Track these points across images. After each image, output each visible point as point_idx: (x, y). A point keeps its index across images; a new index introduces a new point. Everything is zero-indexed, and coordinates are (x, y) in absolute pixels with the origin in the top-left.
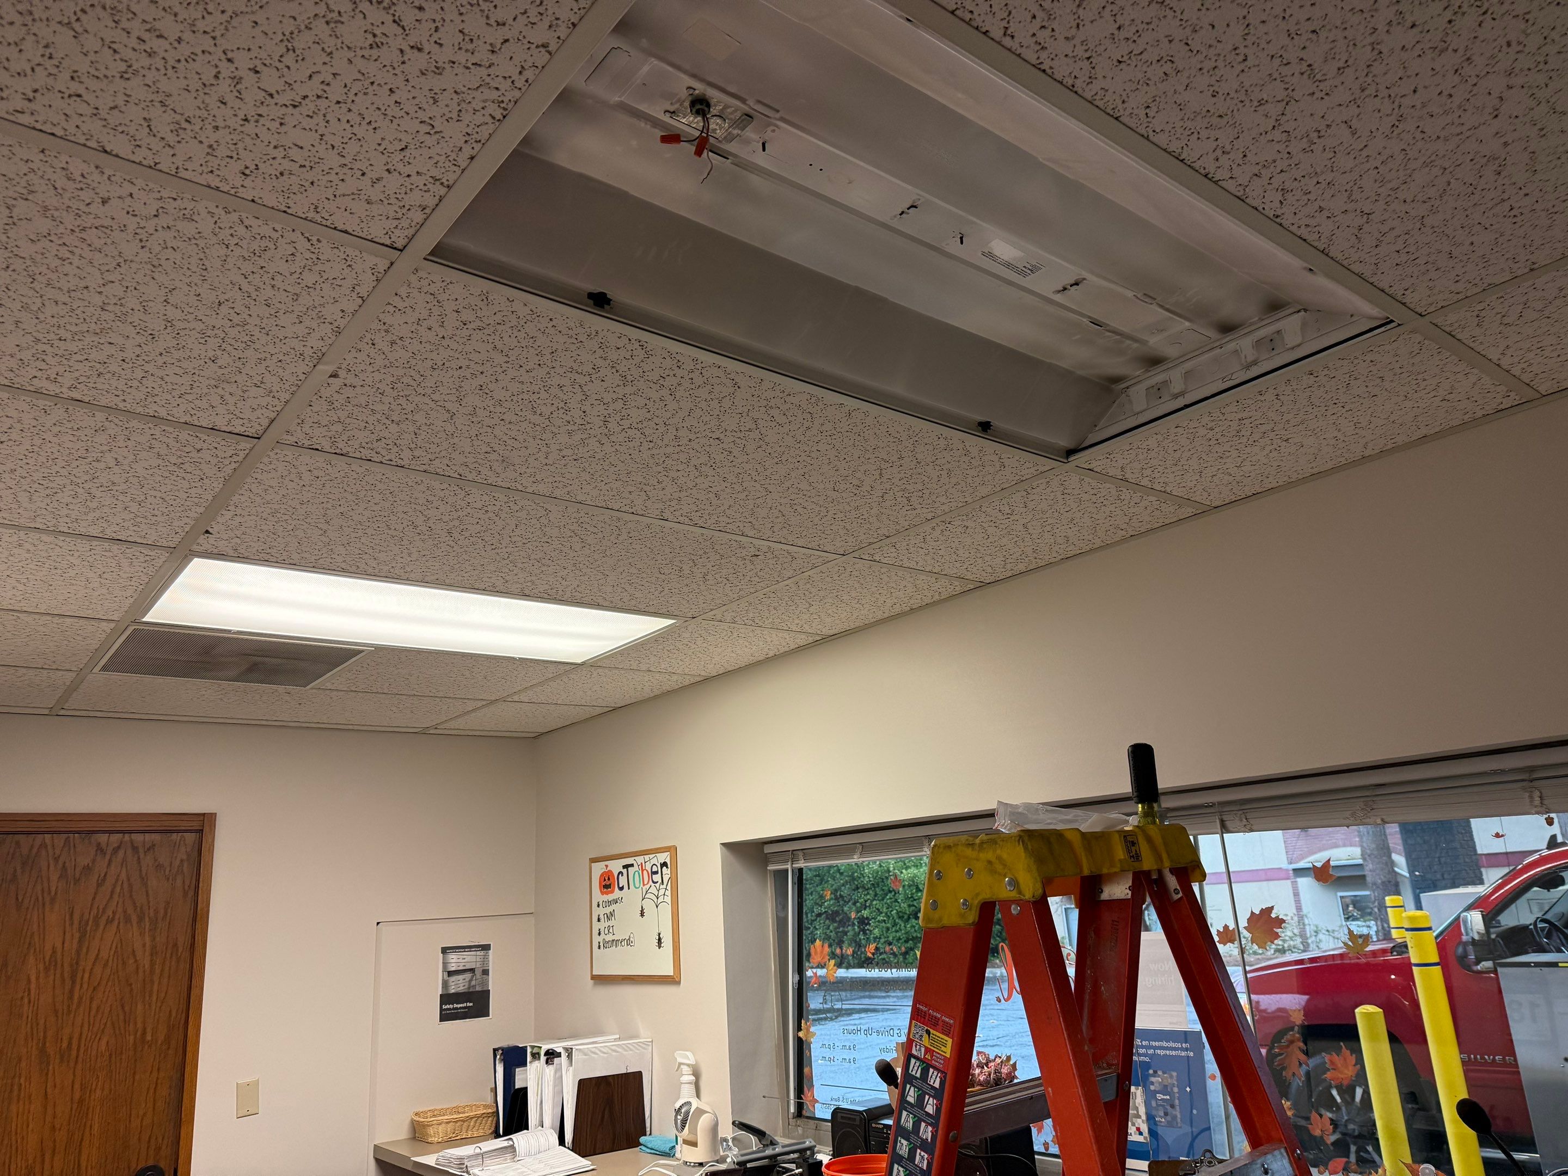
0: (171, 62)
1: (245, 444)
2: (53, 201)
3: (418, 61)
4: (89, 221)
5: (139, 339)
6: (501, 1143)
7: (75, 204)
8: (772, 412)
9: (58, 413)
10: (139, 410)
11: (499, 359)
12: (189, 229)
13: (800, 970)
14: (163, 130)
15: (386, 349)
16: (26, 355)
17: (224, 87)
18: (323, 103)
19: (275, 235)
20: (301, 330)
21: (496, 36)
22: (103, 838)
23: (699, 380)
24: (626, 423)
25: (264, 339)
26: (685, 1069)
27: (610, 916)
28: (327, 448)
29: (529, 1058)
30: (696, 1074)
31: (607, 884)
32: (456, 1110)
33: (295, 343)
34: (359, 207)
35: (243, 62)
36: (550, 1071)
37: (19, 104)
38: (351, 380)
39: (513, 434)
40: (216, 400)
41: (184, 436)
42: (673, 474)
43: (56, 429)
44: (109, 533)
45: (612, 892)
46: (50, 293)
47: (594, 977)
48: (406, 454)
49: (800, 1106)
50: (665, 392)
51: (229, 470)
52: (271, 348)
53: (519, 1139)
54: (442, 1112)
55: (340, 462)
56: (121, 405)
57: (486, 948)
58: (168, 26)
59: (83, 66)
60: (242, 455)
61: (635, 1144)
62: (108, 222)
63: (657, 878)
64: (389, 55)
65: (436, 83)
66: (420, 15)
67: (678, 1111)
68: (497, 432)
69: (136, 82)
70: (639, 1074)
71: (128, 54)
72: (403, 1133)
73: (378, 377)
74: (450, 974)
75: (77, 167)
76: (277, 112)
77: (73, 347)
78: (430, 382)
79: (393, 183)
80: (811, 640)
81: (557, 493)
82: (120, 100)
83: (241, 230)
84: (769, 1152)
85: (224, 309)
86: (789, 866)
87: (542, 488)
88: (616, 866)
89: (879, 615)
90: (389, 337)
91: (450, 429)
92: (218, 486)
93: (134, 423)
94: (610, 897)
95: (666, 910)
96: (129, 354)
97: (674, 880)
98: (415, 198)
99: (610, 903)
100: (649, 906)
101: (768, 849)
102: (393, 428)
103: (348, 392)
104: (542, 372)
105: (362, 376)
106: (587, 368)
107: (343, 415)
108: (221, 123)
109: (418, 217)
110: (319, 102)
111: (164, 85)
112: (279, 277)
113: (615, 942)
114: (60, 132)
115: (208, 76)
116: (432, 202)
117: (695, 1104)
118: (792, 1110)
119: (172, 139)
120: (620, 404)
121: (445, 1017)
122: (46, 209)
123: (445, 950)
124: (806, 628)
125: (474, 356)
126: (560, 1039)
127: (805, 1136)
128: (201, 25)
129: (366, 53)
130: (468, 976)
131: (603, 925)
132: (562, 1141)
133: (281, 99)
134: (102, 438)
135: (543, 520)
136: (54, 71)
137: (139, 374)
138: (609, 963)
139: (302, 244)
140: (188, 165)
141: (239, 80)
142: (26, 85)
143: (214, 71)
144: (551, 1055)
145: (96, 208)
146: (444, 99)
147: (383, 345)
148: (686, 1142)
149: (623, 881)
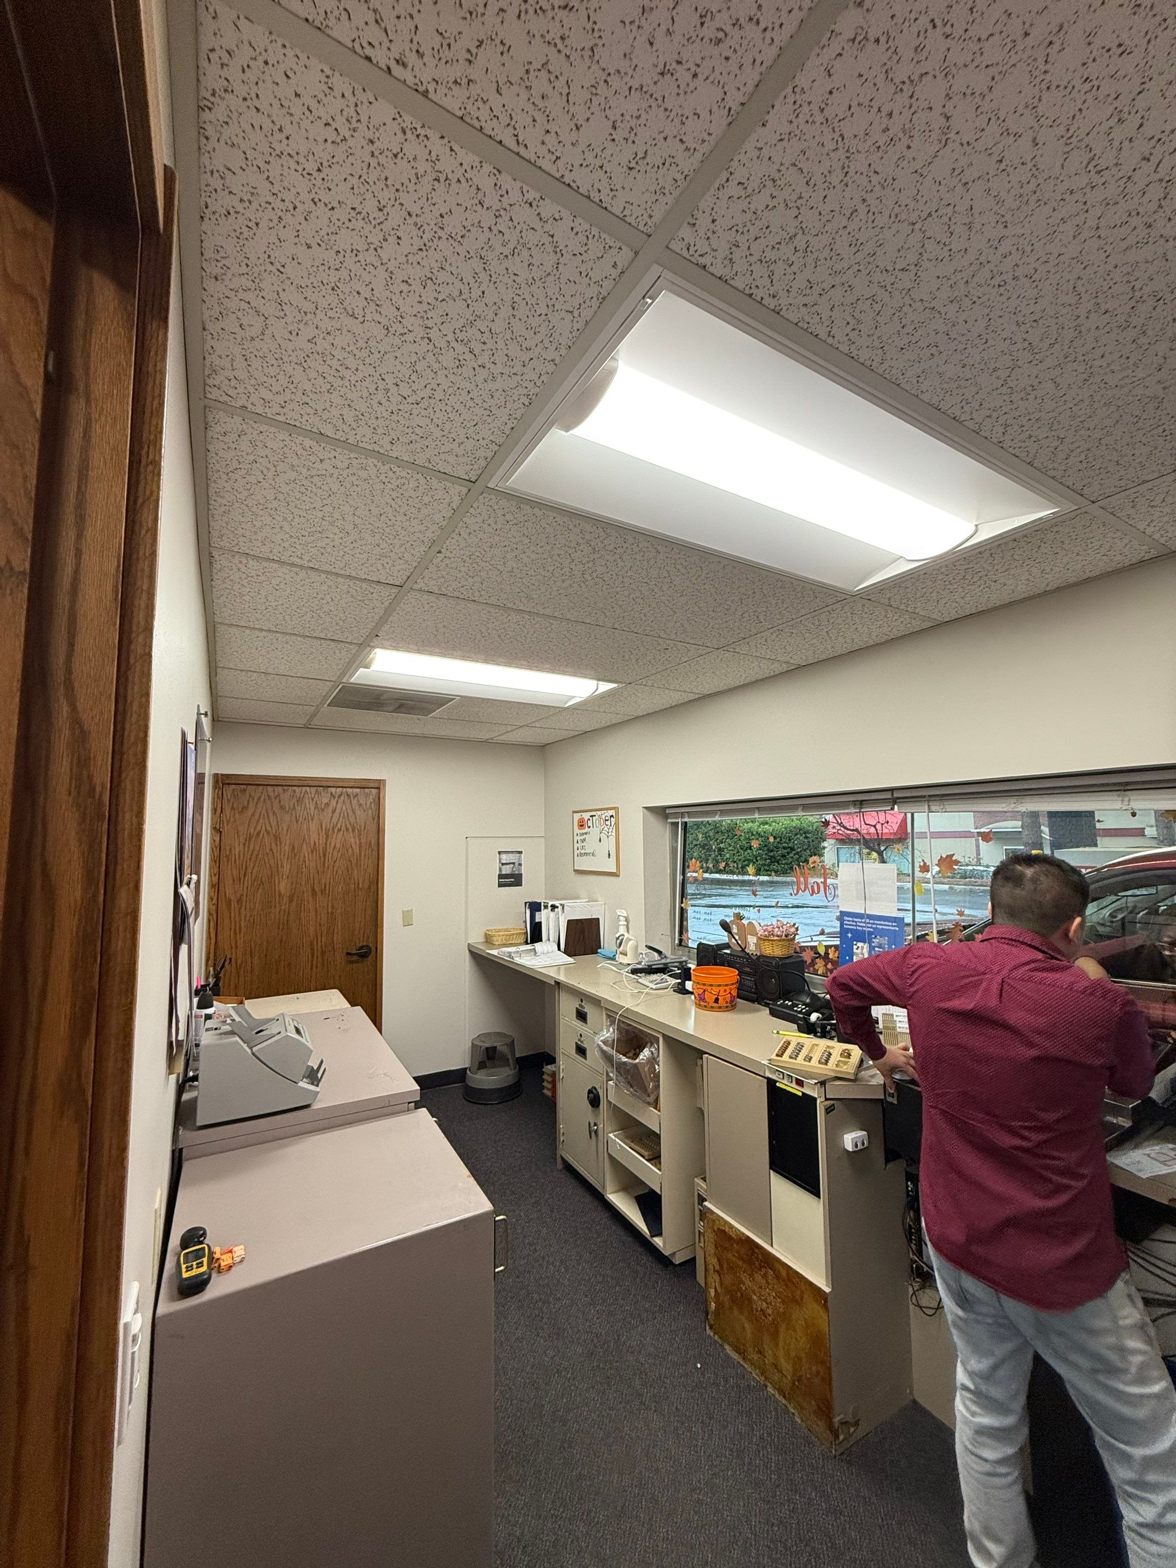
0: (353, 382)
1: (395, 590)
2: (296, 462)
3: (483, 373)
4: (314, 472)
5: (341, 535)
6: (529, 947)
7: (307, 463)
8: (678, 567)
9: (303, 574)
10: (342, 572)
11: (527, 541)
12: (364, 474)
13: (684, 873)
14: (349, 419)
15: (466, 537)
16: (286, 545)
17: (381, 394)
18: (432, 401)
19: (408, 476)
20: (422, 527)
21: (525, 357)
22: (333, 790)
23: (636, 550)
24: (594, 575)
25: (404, 533)
26: (622, 918)
27: (583, 841)
28: (436, 591)
29: (543, 908)
30: (627, 920)
31: (582, 824)
32: (506, 930)
33: (418, 535)
34: (452, 459)
35: (390, 380)
36: (552, 915)
37: (279, 410)
38: (448, 554)
39: (532, 582)
40: (380, 567)
41: (364, 585)
42: (620, 603)
43: (302, 583)
44: (329, 636)
45: (585, 829)
46: (297, 512)
47: (575, 871)
48: (477, 594)
49: (681, 940)
50: (617, 556)
51: (387, 604)
52: (407, 538)
53: (537, 945)
54: (499, 931)
55: (443, 599)
56: (333, 570)
57: (520, 852)
58: (352, 363)
59: (308, 386)
60: (393, 595)
61: (594, 952)
62: (324, 472)
63: (608, 823)
64: (466, 371)
65: (491, 385)
66: (484, 347)
67: (618, 939)
68: (524, 580)
69: (335, 394)
70: (598, 919)
71: (330, 379)
72: (482, 939)
73: (462, 552)
74: (503, 864)
75: (308, 442)
76: (409, 407)
77: (310, 539)
78: (489, 555)
79: (469, 445)
80: (697, 696)
81: (556, 614)
82: (328, 404)
83: (391, 474)
84: (663, 961)
85: (383, 517)
86: (680, 820)
87: (548, 612)
88: (586, 816)
89: (738, 683)
90: (468, 531)
91: (499, 579)
92: (382, 612)
93: (340, 579)
94: (584, 831)
95: (613, 839)
96: (337, 543)
97: (617, 824)
98: (481, 453)
99: (583, 834)
100: (603, 837)
101: (668, 811)
102: (470, 580)
103: (447, 561)
104: (548, 548)
105: (454, 552)
106: (574, 544)
107: (444, 574)
108: (379, 416)
109: (483, 463)
110: (431, 400)
111: (349, 396)
112: (411, 500)
113: (586, 854)
114: (298, 424)
115: (372, 390)
116: (490, 455)
117: (626, 935)
118: (677, 942)
119: (354, 425)
120: (591, 565)
121: (500, 885)
122: (293, 466)
123: (500, 853)
124: (695, 690)
125: (513, 540)
126: (558, 899)
127: (683, 955)
128: (367, 361)
129: (455, 370)
130: (511, 866)
131: (580, 845)
132: (559, 949)
133: (409, 400)
134: (324, 587)
135: (549, 629)
136: (294, 390)
137: (342, 553)
138: (583, 864)
139: (422, 481)
140: (363, 439)
141: (387, 390)
142: (280, 399)
143: (375, 386)
144: (554, 907)
145: (317, 465)
146: (497, 395)
147: (464, 535)
148: (621, 953)
149: (590, 823)
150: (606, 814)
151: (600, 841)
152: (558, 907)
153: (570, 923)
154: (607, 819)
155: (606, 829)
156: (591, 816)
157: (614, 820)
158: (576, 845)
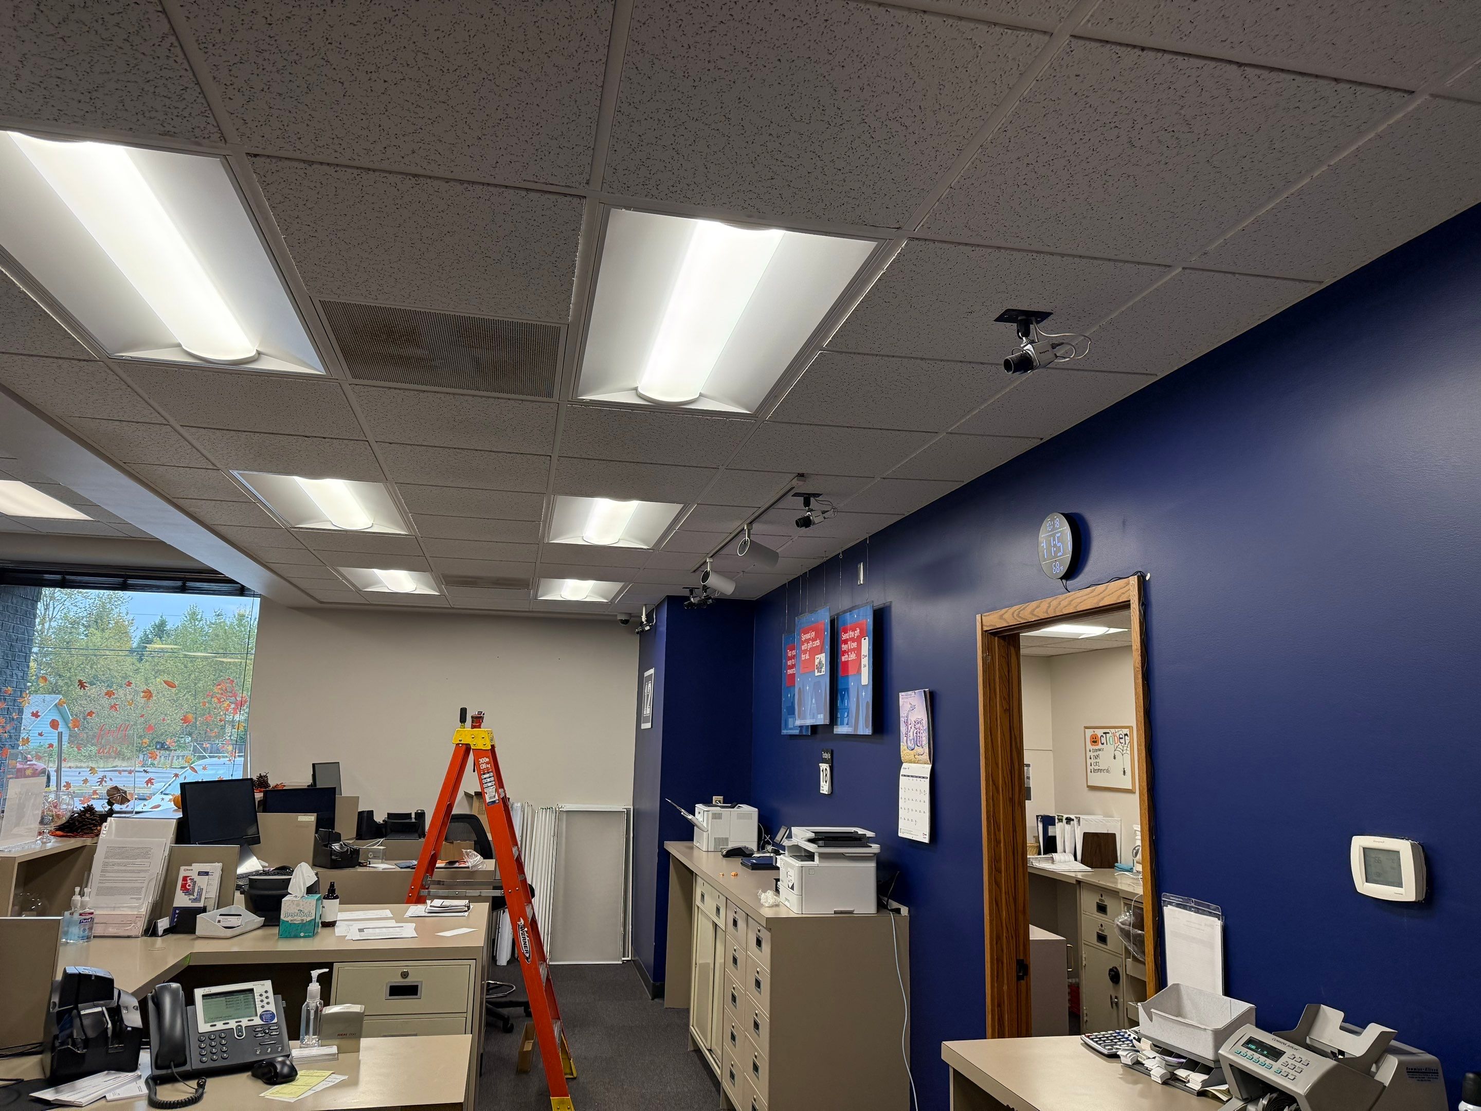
6: (1044, 855)
27: (1097, 757)
29: (1057, 821)
31: (1094, 741)
36: (1067, 827)
45: (1098, 745)
47: (1088, 786)
53: (1052, 854)
61: (1112, 866)
63: (1122, 741)
67: (1134, 849)
70: (1114, 834)
94: (1097, 747)
95: (1128, 757)
97: (1132, 742)
99: (1096, 750)
100: (1118, 754)
113: (1100, 771)
126: (1074, 813)
131: (1093, 761)
132: (1076, 859)
138: (1097, 780)
144: (1069, 820)
149: (1103, 740)
150: (1121, 732)
151: (1115, 758)
152: (1073, 820)
153: (1086, 836)
154: (1121, 736)
155: (1120, 746)
156: (1104, 733)
157: (1129, 738)
158: (1089, 761)
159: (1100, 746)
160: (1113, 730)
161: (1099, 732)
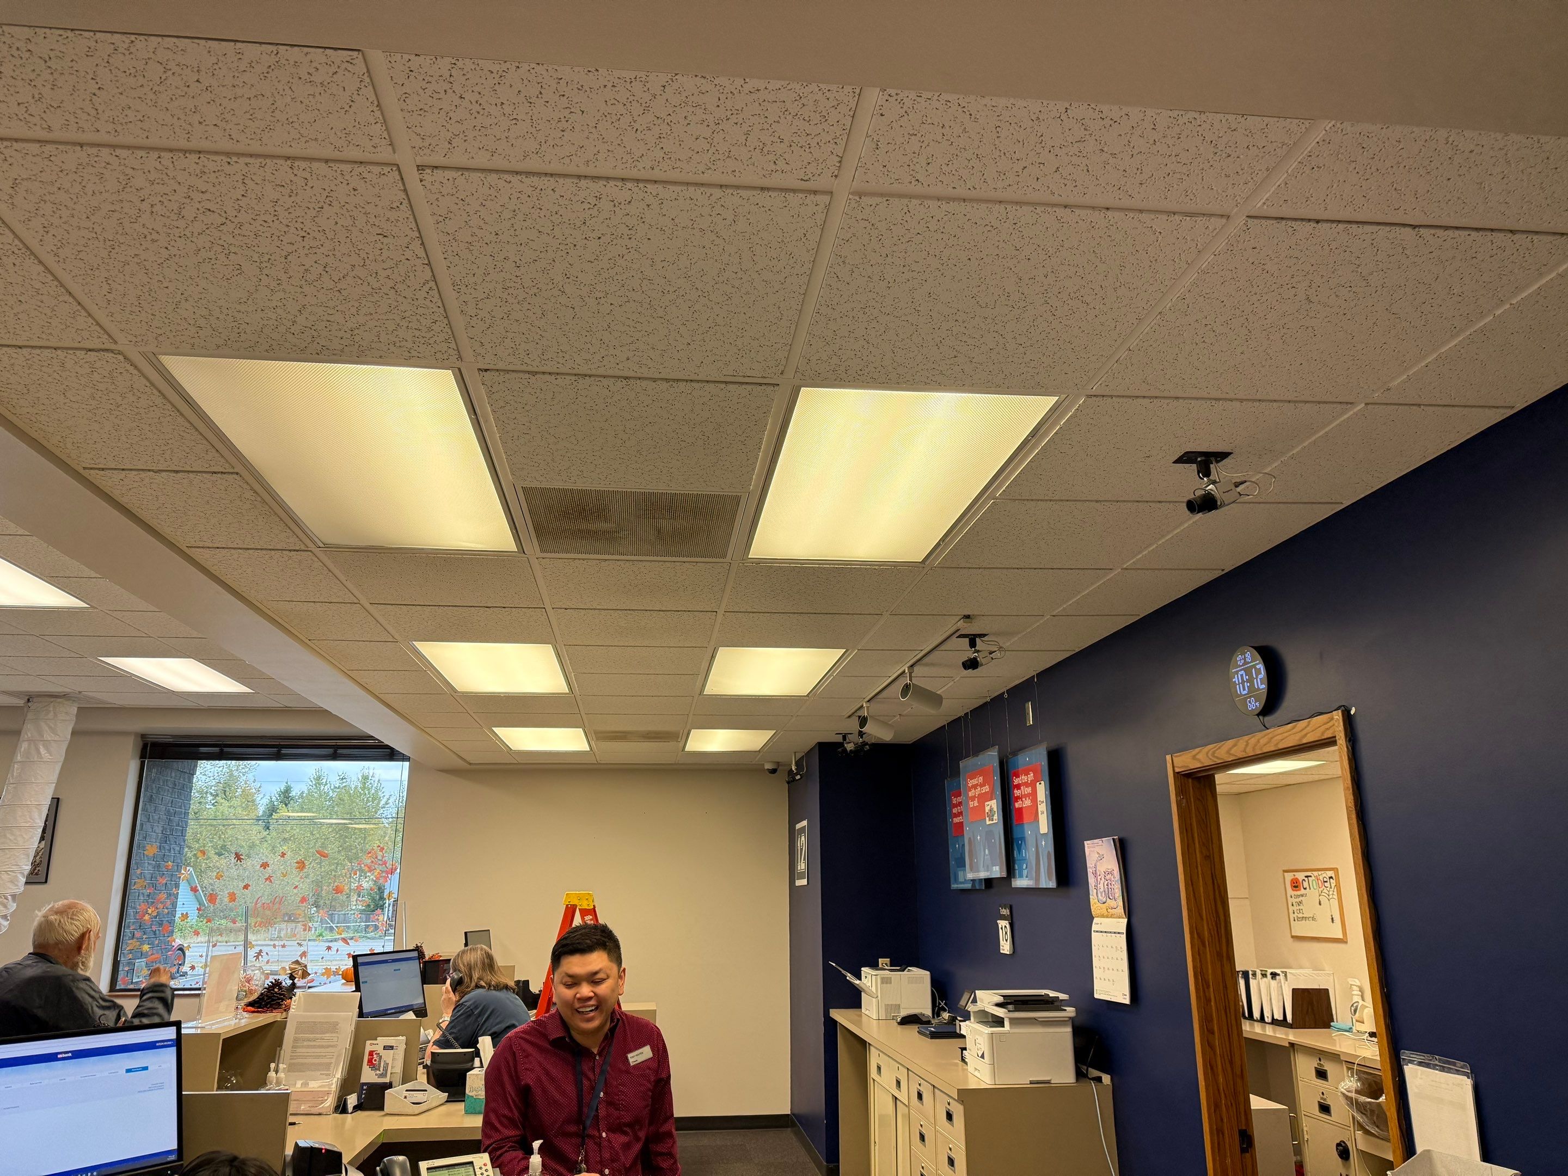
26: (1355, 987)
27: (1300, 903)
31: (1296, 885)
36: (1273, 983)
45: (1300, 890)
47: (1292, 937)
61: (1328, 1024)
63: (1327, 884)
67: (1350, 1007)
70: (1326, 990)
94: (1299, 893)
95: (1335, 903)
97: (1339, 887)
99: (1299, 896)
100: (1323, 900)
113: (1304, 919)
117: (1361, 1003)
126: (1279, 967)
131: (1296, 908)
138: (1302, 930)
148: (1357, 1021)
149: (1306, 884)
150: (1324, 875)
151: (1320, 904)
152: (1279, 975)
153: (1296, 993)
154: (1325, 880)
155: (1325, 891)
156: (1306, 877)
157: (1334, 881)
158: (1291, 908)
159: (1303, 891)
160: (1316, 873)
161: (1301, 876)
